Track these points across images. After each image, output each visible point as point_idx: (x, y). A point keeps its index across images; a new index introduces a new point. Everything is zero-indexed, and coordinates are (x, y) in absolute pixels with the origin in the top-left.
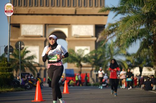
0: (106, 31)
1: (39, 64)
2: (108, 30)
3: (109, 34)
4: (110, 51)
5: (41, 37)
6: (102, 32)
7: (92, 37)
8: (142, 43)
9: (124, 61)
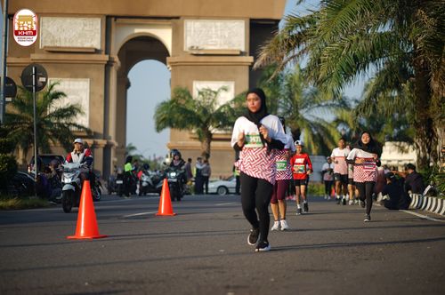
0: (281, 40)
1: (88, 131)
2: (286, 36)
3: (290, 47)
4: (291, 96)
5: (97, 52)
6: (271, 43)
7: (242, 54)
8: (382, 72)
9: (330, 125)
